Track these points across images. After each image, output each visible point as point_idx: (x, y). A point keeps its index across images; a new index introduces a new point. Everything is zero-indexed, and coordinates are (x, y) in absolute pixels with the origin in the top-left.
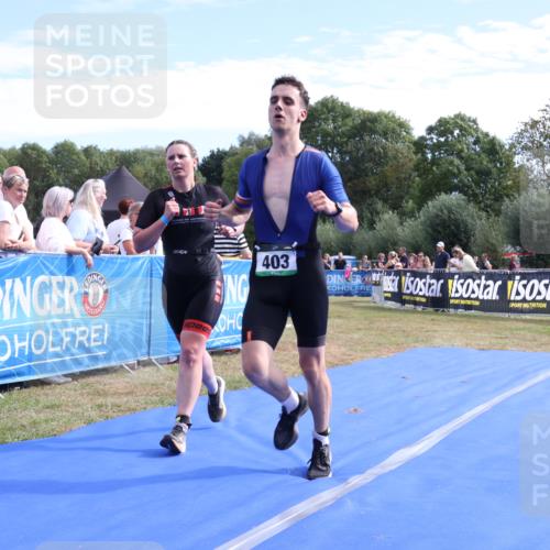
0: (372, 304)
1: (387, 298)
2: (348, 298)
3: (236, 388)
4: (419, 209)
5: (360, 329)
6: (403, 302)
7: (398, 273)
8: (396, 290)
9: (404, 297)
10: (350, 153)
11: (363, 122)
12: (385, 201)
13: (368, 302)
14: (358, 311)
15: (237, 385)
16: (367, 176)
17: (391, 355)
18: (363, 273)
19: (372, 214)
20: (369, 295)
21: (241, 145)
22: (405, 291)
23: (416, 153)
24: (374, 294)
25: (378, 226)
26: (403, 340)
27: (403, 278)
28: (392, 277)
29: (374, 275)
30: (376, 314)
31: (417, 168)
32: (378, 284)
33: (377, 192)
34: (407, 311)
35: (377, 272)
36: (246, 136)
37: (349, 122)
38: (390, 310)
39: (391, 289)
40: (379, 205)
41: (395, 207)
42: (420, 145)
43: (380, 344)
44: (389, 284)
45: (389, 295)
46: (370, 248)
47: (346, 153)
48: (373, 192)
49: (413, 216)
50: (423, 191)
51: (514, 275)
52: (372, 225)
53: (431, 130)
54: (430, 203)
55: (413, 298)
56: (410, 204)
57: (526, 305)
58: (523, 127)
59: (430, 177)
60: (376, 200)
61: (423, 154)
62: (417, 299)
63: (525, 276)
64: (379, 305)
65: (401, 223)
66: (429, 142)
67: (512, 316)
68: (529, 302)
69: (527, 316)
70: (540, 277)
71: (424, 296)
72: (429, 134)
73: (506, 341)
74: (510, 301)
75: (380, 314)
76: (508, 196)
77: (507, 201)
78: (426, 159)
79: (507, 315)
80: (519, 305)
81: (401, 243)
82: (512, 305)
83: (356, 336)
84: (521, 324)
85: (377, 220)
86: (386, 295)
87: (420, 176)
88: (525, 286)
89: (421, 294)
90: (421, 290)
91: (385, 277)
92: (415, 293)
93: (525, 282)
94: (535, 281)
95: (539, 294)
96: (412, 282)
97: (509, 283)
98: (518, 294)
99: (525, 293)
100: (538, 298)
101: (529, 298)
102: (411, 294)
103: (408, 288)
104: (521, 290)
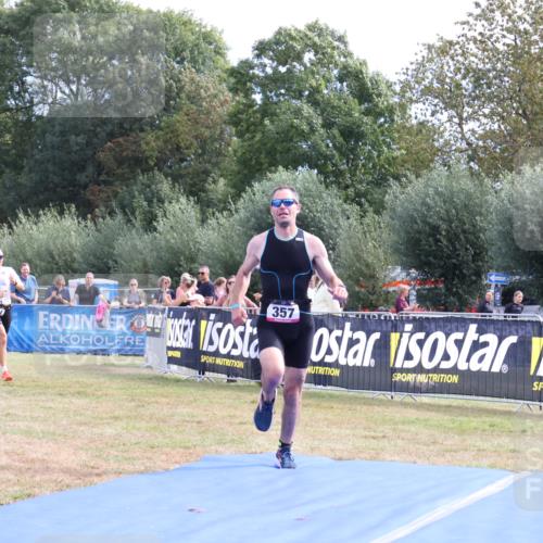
0: (145, 372)
1: (171, 360)
4: (237, 196)
5: (116, 418)
6: (204, 369)
7: (196, 315)
8: (190, 345)
9: (204, 359)
12: (176, 178)
13: (138, 366)
19: (150, 202)
22: (205, 347)
23: (234, 90)
24: (147, 352)
25: (161, 225)
26: (196, 438)
27: (203, 323)
28: (184, 322)
29: (150, 316)
30: (151, 388)
31: (234, 119)
32: (154, 333)
33: (161, 162)
34: (208, 384)
35: (155, 311)
38: (178, 381)
39: (182, 344)
40: (165, 187)
41: (196, 191)
42: (241, 78)
43: (152, 447)
44: (177, 335)
45: (177, 354)
48: (152, 162)
49: (225, 209)
50: (244, 162)
51: (404, 321)
52: (149, 224)
53: (261, 49)
54: (256, 185)
55: (219, 361)
56: (220, 187)
57: (422, 378)
58: (425, 53)
59: (258, 137)
60: (159, 176)
61: (248, 93)
62: (228, 362)
63: (421, 325)
64: (157, 372)
65: (203, 221)
66: (257, 71)
67: (399, 397)
68: (428, 371)
69: (425, 399)
70: (447, 326)
71: (240, 357)
72: (258, 56)
73: (385, 443)
74: (394, 370)
75: (161, 390)
76: (397, 178)
77: (395, 186)
78: (252, 104)
79: (388, 395)
80: (410, 378)
81: (201, 258)
82: (398, 377)
83: (109, 431)
84: (412, 414)
85: (160, 214)
86: (171, 353)
87: (240, 135)
88: (421, 343)
89: (235, 352)
90: (235, 346)
91: (170, 322)
92: (223, 351)
93: (421, 335)
94: (439, 335)
95: (446, 357)
96: (219, 331)
97: (394, 337)
98: (408, 356)
99: (421, 356)
100: (445, 365)
101: (427, 365)
102: (216, 354)
103: (211, 342)
104: (414, 349)
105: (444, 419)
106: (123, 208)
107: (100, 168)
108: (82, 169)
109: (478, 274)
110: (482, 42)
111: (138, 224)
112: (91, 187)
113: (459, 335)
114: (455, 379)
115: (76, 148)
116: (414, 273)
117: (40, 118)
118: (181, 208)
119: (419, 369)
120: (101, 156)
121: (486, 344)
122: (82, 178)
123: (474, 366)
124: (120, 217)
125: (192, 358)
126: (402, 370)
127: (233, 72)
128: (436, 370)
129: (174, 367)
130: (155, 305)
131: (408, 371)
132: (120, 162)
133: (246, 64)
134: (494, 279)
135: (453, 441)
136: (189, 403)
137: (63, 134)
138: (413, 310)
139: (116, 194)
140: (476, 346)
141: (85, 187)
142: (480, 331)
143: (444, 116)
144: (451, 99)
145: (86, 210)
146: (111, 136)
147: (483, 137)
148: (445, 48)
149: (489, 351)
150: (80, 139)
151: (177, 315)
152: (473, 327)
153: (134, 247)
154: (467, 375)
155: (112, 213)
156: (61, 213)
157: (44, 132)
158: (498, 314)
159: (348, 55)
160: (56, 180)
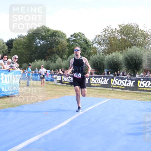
0: (54, 84)
1: (58, 82)
2: (47, 82)
3: (13, 107)
4: (68, 58)
5: (50, 91)
6: (63, 83)
7: (62, 75)
8: (61, 80)
9: (63, 82)
10: (49, 41)
11: (53, 33)
12: (58, 55)
13: (53, 83)
14: (50, 85)
15: (14, 106)
16: (54, 48)
17: (58, 98)
18: (52, 75)
19: (55, 58)
20: (53, 81)
21: (19, 37)
22: (63, 80)
23: (67, 42)
24: (54, 81)
25: (56, 62)
26: (61, 94)
27: (63, 77)
28: (60, 76)
29: (55, 76)
30: (55, 86)
31: (68, 46)
32: (55, 78)
33: (56, 53)
34: (63, 86)
35: (55, 75)
36: (20, 35)
37: (49, 33)
38: (59, 85)
39: (59, 80)
40: (57, 56)
41: (61, 57)
42: (68, 40)
43: (55, 95)
44: (59, 78)
45: (59, 81)
46: (54, 68)
47: (48, 41)
48: (55, 52)
49: (66, 59)
50: (69, 53)
51: (92, 76)
52: (55, 62)
53: (71, 36)
54: (71, 56)
55: (65, 82)
56: (65, 56)
57: (95, 85)
58: (96, 37)
59: (71, 49)
60: (56, 55)
61: (69, 42)
62: (66, 82)
63: (95, 77)
64: (56, 84)
65: (63, 61)
66: (71, 39)
67: (92, 88)
68: (96, 84)
69: (96, 88)
70: (99, 77)
71: (68, 82)
72: (71, 37)
73: (89, 94)
74: (91, 84)
75: (56, 86)
76: (92, 55)
77: (91, 56)
78: (70, 44)
79: (90, 87)
80: (93, 85)
81: (62, 67)
82: (92, 85)
83: (49, 92)
84: (94, 90)
85: (56, 60)
86: (58, 81)
87: (68, 49)
88: (95, 80)
89: (67, 81)
90: (67, 80)
91: (58, 76)
92: (66, 81)
93: (95, 79)
94: (98, 78)
95: (99, 82)
96: (65, 78)
97: (91, 79)
98: (93, 82)
99: (95, 82)
100: (99, 83)
101: (96, 83)
102: (65, 81)
103: (64, 79)
104: (94, 81)
105: (98, 91)
106: (51, 59)
107: (47, 53)
108: (45, 54)
109: (104, 69)
110: (104, 35)
111: (53, 62)
112: (46, 56)
113: (101, 79)
114: (100, 85)
115: (44, 50)
116: (94, 69)
117: (39, 46)
118: (59, 59)
119: (95, 84)
120: (48, 52)
121: (104, 80)
122: (45, 55)
123: (103, 83)
124: (50, 61)
125: (61, 82)
126: (92, 84)
127: (67, 39)
128: (97, 84)
129: (58, 83)
130: (55, 74)
131: (93, 84)
132: (50, 53)
133: (69, 38)
134: (106, 70)
135: (100, 94)
136: (60, 89)
137: (42, 48)
138: (94, 75)
139: (50, 57)
140: (103, 80)
141: (45, 56)
142: (104, 78)
143: (99, 46)
144: (100, 44)
145: (45, 60)
146: (49, 49)
147: (104, 49)
148: (99, 36)
149: (105, 81)
150: (45, 49)
151: (59, 75)
152: (103, 77)
153: (52, 65)
154: (102, 84)
155: (49, 60)
156: (42, 60)
157: (39, 48)
158: (106, 75)
159: (84, 37)
160: (41, 55)
